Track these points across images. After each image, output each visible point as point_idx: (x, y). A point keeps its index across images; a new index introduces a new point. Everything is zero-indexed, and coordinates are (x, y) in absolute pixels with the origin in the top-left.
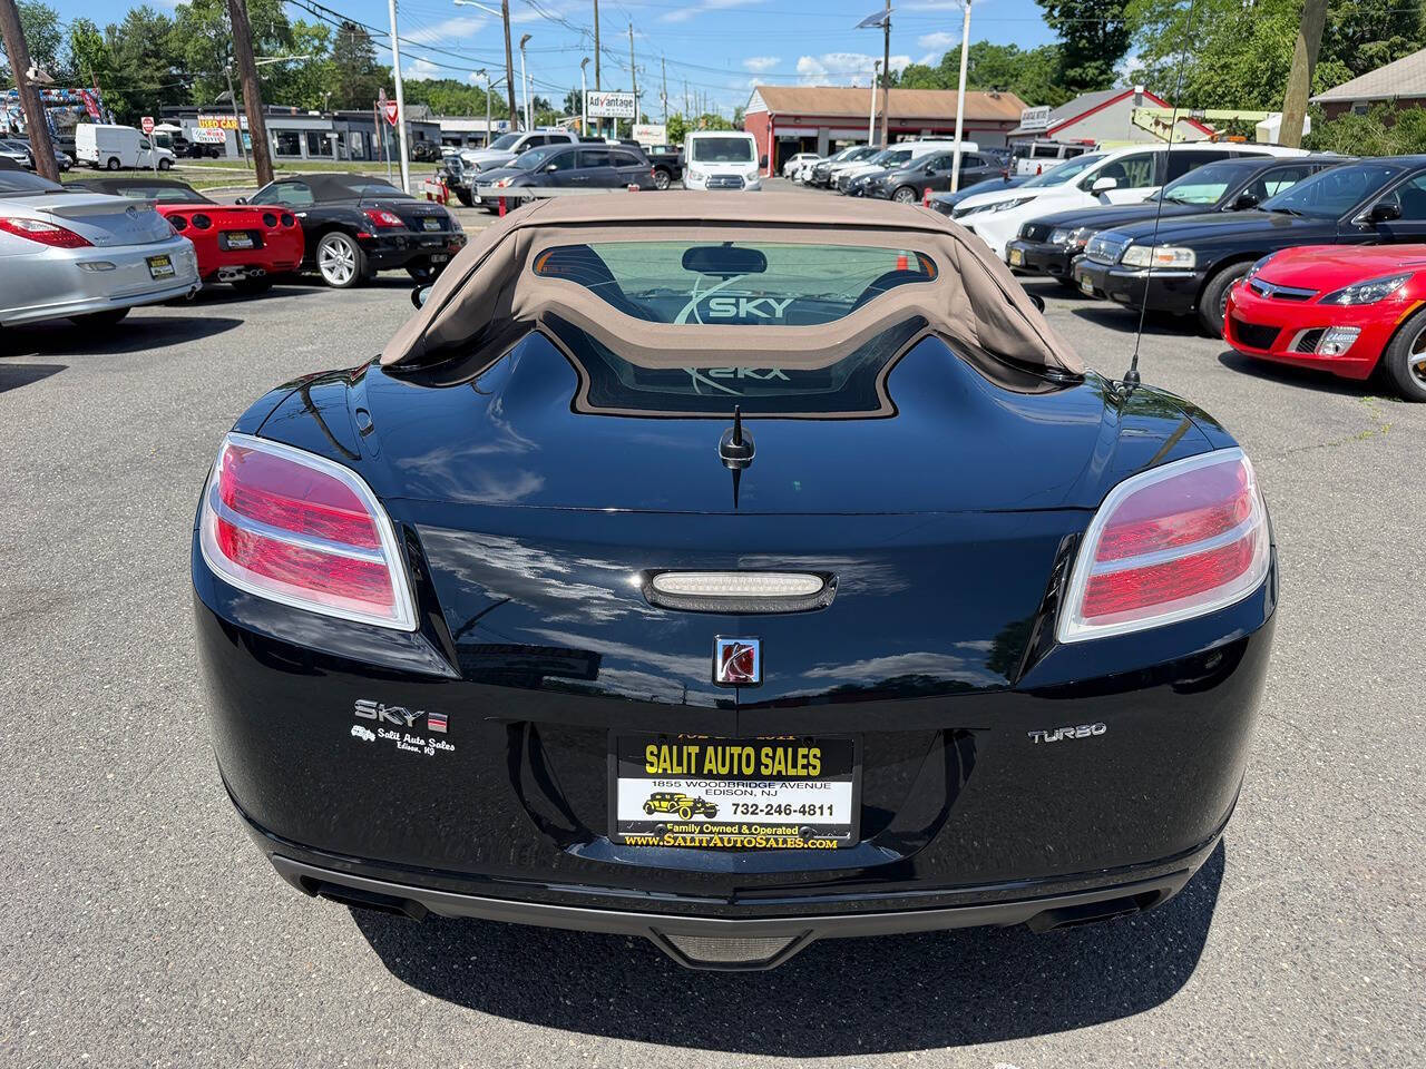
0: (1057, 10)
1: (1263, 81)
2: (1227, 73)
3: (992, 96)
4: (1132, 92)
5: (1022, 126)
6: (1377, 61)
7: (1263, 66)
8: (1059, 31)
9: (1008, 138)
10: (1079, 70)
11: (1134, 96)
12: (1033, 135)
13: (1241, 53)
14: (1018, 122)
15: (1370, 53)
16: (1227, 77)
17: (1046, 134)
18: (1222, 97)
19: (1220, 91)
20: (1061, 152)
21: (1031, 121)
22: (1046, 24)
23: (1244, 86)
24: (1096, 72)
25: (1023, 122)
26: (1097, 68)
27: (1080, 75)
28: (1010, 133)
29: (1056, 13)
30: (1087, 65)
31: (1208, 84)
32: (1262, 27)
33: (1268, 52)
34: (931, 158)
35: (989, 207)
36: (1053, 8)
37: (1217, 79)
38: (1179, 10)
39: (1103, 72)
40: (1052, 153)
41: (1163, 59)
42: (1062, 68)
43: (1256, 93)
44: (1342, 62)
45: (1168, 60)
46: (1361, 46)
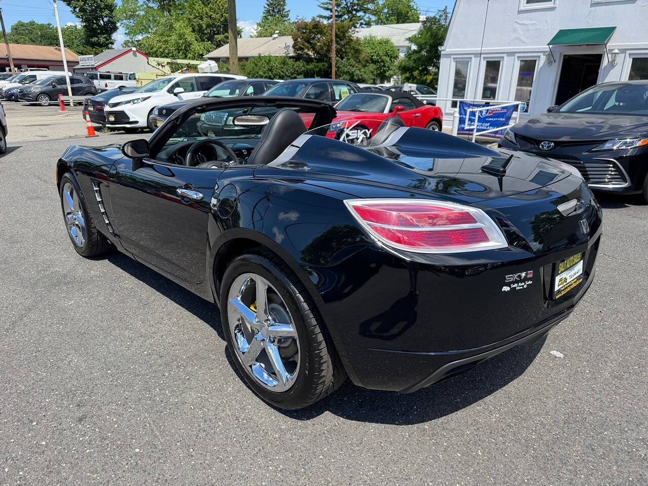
0: (78, 9)
1: (183, 48)
2: (167, 44)
3: (56, 49)
4: (131, 50)
5: (80, 64)
6: (222, 43)
7: (181, 42)
8: (81, 19)
9: (74, 70)
10: (96, 39)
11: (132, 52)
12: (89, 68)
13: (170, 36)
14: (78, 63)
15: (219, 39)
16: (168, 46)
17: (96, 68)
18: (168, 54)
19: (166, 51)
20: (113, 77)
21: (85, 62)
22: (74, 16)
23: (175, 50)
24: (104, 39)
25: (80, 62)
26: (105, 38)
27: (97, 41)
28: (74, 68)
29: (77, 10)
30: (100, 36)
31: (160, 48)
32: (177, 25)
33: (181, 36)
34: (53, 79)
35: (129, 102)
36: (75, 8)
37: (163, 46)
38: (138, 15)
39: (107, 40)
40: (109, 77)
41: (137, 36)
42: (87, 36)
43: (181, 53)
44: (210, 42)
45: (140, 37)
46: (215, 36)
